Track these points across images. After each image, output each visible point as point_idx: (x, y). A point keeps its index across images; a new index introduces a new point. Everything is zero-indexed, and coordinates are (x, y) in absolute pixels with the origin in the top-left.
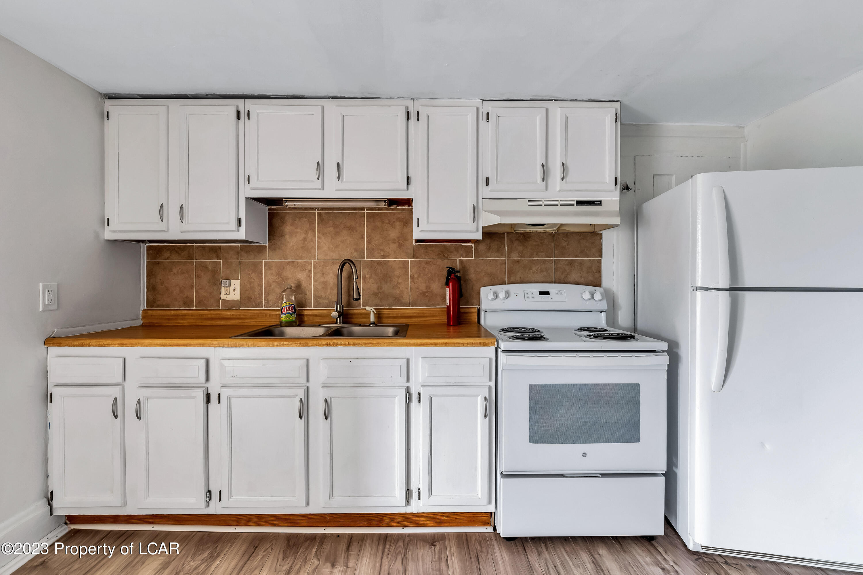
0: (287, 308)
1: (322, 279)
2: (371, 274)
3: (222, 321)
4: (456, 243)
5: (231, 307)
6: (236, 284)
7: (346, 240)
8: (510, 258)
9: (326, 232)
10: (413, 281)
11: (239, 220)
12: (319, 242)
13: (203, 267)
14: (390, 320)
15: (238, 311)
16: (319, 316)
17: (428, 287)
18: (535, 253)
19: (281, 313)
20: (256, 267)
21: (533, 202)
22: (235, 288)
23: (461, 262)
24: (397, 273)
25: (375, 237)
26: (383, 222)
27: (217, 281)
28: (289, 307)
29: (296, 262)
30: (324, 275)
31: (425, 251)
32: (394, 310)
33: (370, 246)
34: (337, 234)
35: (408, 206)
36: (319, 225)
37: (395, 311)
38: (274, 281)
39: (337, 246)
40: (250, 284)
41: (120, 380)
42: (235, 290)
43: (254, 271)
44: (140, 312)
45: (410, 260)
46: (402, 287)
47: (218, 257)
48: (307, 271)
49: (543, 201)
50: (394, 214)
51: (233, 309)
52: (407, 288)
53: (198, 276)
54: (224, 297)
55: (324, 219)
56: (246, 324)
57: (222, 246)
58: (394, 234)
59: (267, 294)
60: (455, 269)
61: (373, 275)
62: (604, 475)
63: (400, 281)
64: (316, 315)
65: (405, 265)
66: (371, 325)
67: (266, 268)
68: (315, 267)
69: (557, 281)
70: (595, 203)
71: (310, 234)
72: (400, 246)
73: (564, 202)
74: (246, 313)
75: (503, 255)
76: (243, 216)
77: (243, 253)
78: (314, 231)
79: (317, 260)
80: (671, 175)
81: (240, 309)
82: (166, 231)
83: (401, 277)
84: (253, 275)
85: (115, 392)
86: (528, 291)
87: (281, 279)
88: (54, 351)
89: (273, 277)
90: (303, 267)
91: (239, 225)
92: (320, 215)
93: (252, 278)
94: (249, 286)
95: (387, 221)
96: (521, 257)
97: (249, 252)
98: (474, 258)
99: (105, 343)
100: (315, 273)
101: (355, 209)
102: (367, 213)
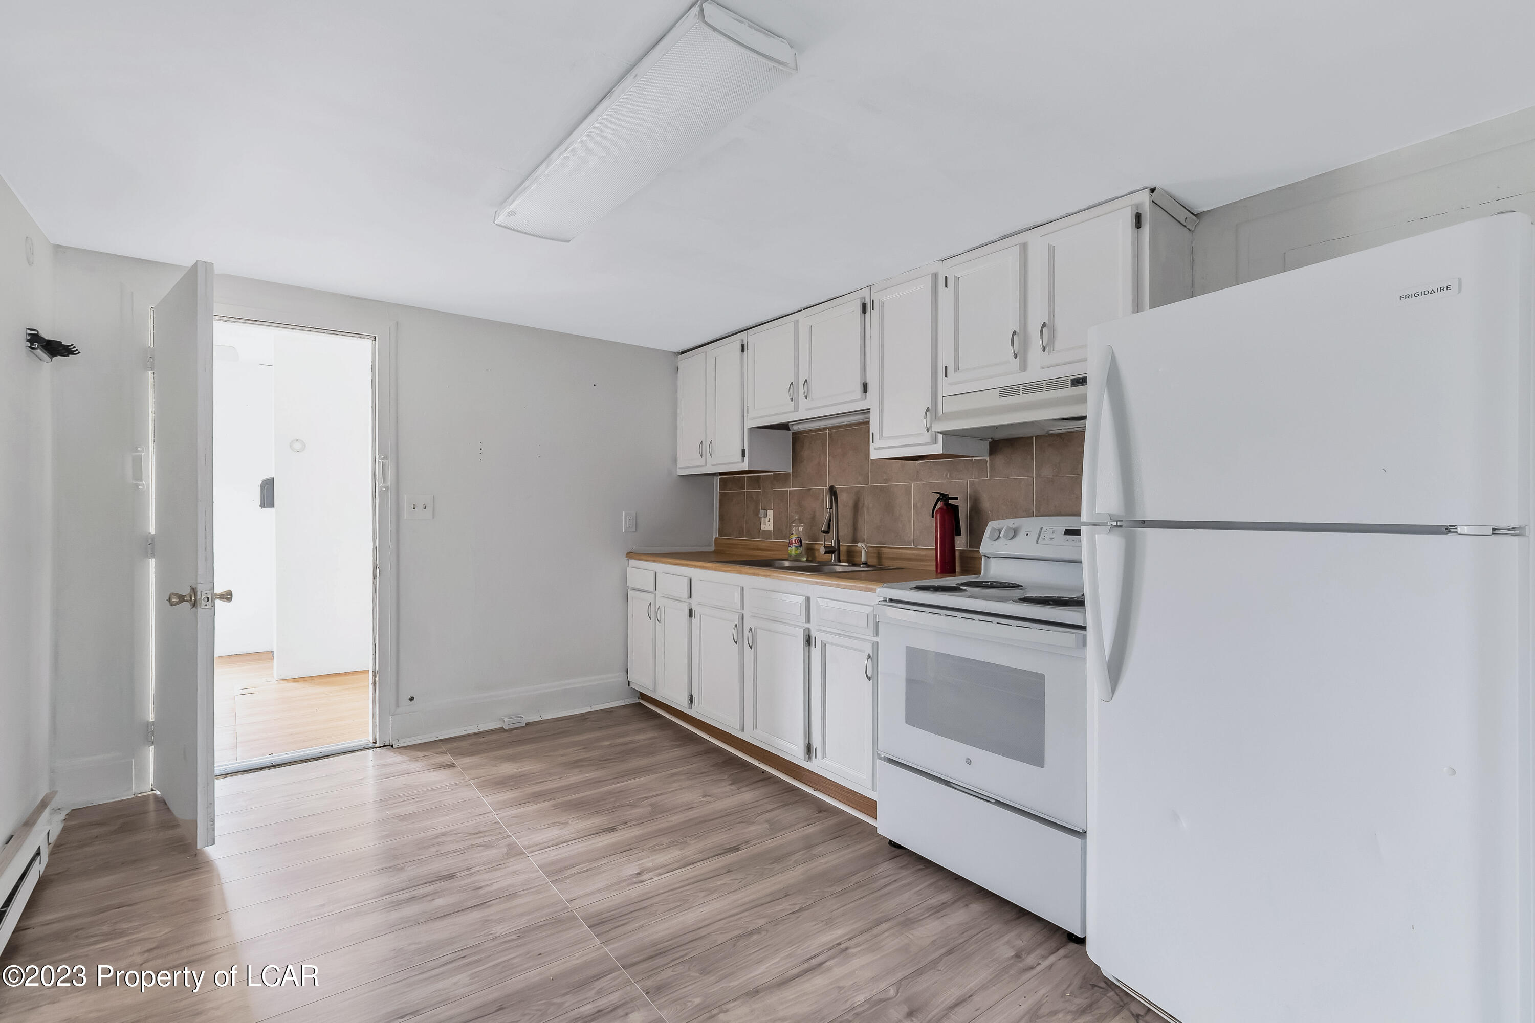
2: (874, 503)
3: (761, 551)
5: (767, 539)
6: (771, 514)
8: (1040, 475)
10: (916, 512)
11: (743, 451)
13: (750, 497)
15: (770, 543)
20: (782, 496)
21: (1006, 392)
22: (769, 519)
23: (972, 484)
24: (897, 501)
27: (755, 511)
29: (811, 490)
31: (930, 470)
32: (894, 550)
33: (874, 468)
34: (844, 455)
36: (830, 447)
39: (844, 470)
40: (779, 514)
41: (652, 589)
42: (769, 521)
43: (780, 501)
44: (712, 540)
45: (912, 483)
46: (902, 520)
47: (760, 487)
49: (1021, 388)
53: (747, 506)
54: (763, 527)
57: (761, 476)
60: (948, 495)
62: (998, 803)
63: (903, 511)
65: (908, 490)
66: (862, 566)
67: (790, 497)
73: (1053, 384)
75: (1030, 472)
76: (746, 448)
81: (775, 539)
82: (704, 465)
83: (903, 507)
84: (780, 505)
85: (649, 598)
86: (1047, 528)
87: (801, 510)
88: (633, 562)
90: (817, 497)
91: (743, 455)
93: (779, 507)
94: (778, 516)
98: (989, 478)
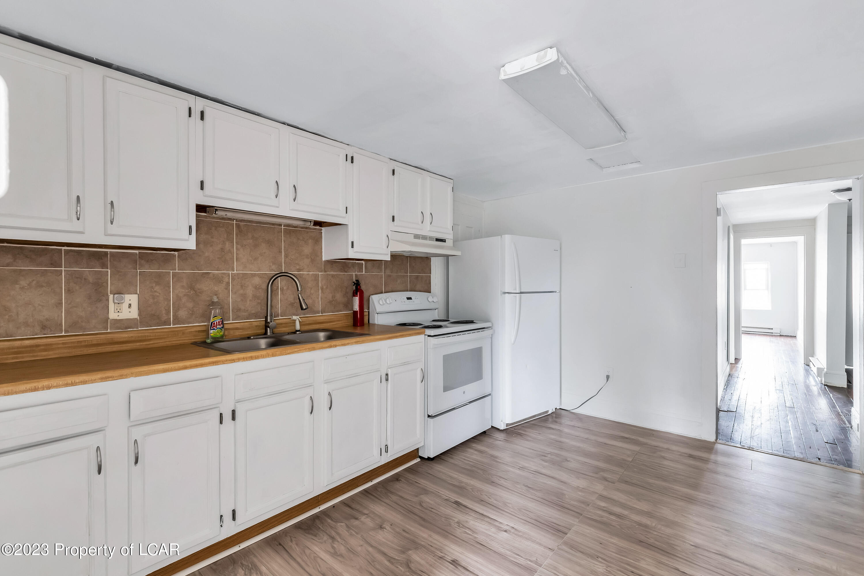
0: (217, 322)
1: (241, 292)
2: (288, 286)
3: (115, 346)
4: (354, 260)
5: (126, 328)
6: (132, 299)
7: (265, 253)
8: (385, 273)
9: (245, 244)
10: (322, 292)
11: (190, 228)
12: (237, 253)
13: (77, 278)
14: (307, 327)
15: (136, 332)
16: (241, 329)
17: (333, 297)
18: (399, 270)
19: (211, 328)
20: (160, 279)
21: (416, 237)
22: (130, 304)
23: (356, 275)
24: (310, 285)
25: (291, 252)
26: (298, 239)
27: (103, 296)
28: (219, 322)
29: (211, 273)
30: (243, 287)
31: (331, 266)
32: (309, 318)
33: (287, 260)
34: (256, 246)
35: (320, 227)
36: (238, 236)
37: (311, 318)
38: (184, 295)
39: (256, 259)
40: (154, 298)
42: (130, 306)
43: (158, 283)
45: (320, 273)
46: (314, 297)
47: (104, 266)
48: (224, 283)
49: (421, 237)
50: (308, 232)
51: (129, 330)
52: (318, 298)
53: (69, 291)
54: (113, 315)
55: (242, 230)
56: (149, 346)
57: (110, 251)
58: (307, 250)
59: (177, 309)
61: (290, 287)
62: (470, 402)
63: (312, 292)
64: (237, 329)
65: (316, 277)
66: (298, 333)
67: (175, 280)
68: (233, 279)
69: (410, 290)
70: (444, 240)
71: (227, 245)
72: (313, 261)
73: (431, 238)
74: (151, 333)
75: (381, 271)
76: (193, 224)
77: (143, 262)
78: (233, 242)
79: (235, 272)
80: (459, 225)
81: (140, 329)
83: (313, 289)
84: (157, 288)
87: (194, 292)
89: (184, 290)
90: (218, 280)
91: (190, 233)
92: (238, 226)
93: (155, 291)
94: (151, 301)
95: (301, 238)
96: (392, 273)
97: (152, 260)
98: (364, 273)
99: (77, 381)
100: (233, 285)
101: (273, 224)
102: (284, 229)
